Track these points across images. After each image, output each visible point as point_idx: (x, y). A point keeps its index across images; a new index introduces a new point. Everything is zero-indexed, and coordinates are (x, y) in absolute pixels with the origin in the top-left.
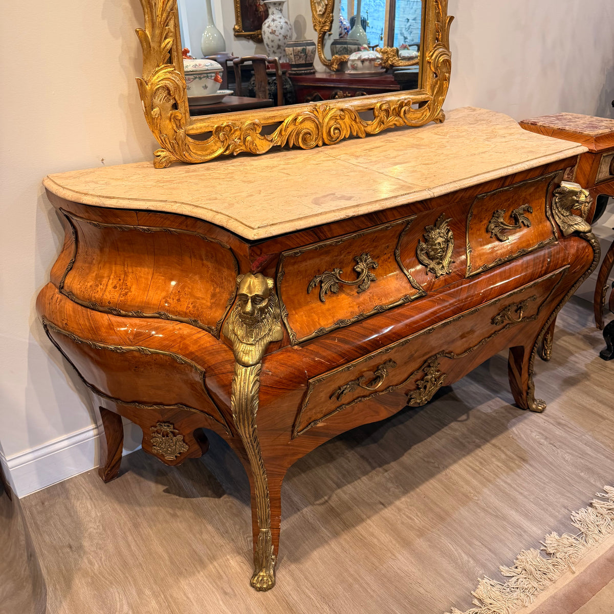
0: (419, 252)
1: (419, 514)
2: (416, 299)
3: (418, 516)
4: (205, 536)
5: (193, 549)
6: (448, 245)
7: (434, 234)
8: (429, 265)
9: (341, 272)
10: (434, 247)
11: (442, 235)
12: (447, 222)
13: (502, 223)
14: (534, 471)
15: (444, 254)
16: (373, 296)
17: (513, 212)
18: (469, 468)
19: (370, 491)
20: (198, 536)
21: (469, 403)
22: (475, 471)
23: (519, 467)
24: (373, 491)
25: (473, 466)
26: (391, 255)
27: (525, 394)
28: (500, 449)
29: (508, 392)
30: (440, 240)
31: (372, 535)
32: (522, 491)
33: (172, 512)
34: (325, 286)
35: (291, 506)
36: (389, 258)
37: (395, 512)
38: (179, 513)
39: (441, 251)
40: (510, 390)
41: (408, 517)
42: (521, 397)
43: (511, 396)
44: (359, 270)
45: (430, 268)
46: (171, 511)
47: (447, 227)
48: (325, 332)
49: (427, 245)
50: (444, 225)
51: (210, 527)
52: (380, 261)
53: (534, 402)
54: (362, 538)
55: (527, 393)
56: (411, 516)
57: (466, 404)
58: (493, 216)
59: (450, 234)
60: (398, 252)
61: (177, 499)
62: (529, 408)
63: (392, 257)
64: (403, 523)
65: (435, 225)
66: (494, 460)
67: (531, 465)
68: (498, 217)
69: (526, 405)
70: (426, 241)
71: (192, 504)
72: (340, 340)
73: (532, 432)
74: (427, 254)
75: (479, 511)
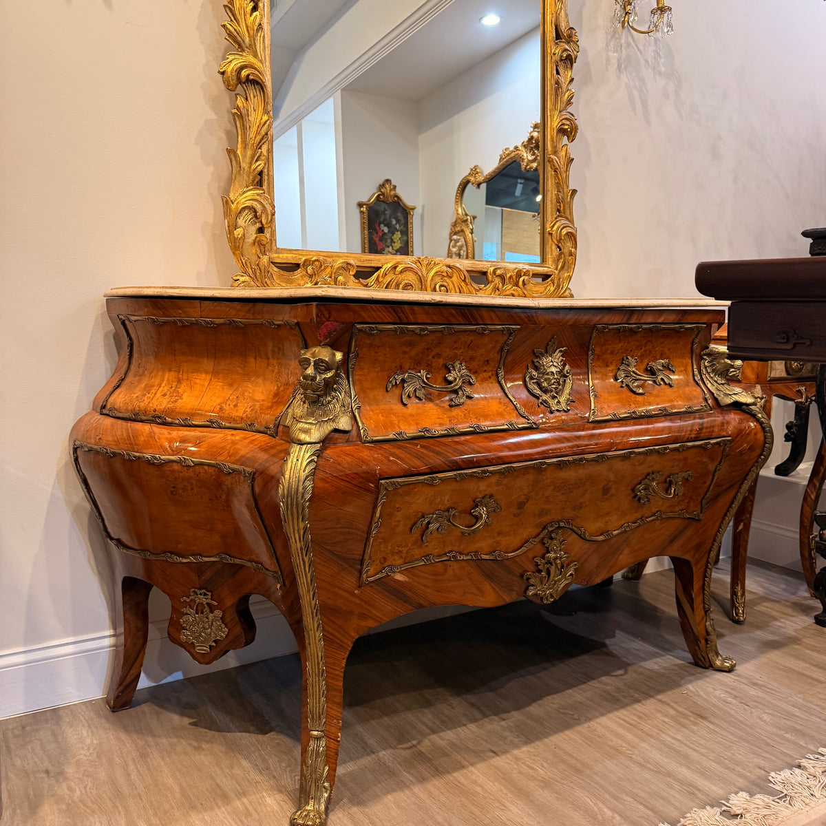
0: (527, 379)
1: (545, 765)
2: (524, 429)
3: (543, 766)
4: (236, 771)
5: (217, 784)
6: (565, 380)
7: (546, 361)
8: (541, 396)
9: (428, 376)
10: (546, 377)
11: (555, 364)
12: (561, 351)
13: (633, 372)
14: (717, 729)
15: (560, 387)
16: (469, 413)
17: (648, 364)
18: (621, 721)
19: (478, 739)
20: (227, 770)
21: (628, 659)
22: (631, 725)
23: (695, 724)
24: (483, 739)
25: (628, 720)
26: (492, 375)
28: (668, 704)
29: (685, 651)
30: (554, 370)
31: (475, 782)
32: (698, 749)
33: (196, 745)
34: (409, 389)
35: (363, 748)
36: (490, 377)
37: (511, 761)
38: (205, 746)
39: (555, 382)
40: (687, 649)
41: (529, 767)
43: (689, 656)
44: (450, 378)
45: (543, 400)
46: (195, 744)
47: (561, 358)
48: (405, 436)
49: (538, 374)
50: (558, 354)
51: (245, 763)
52: (479, 379)
53: (718, 657)
54: (457, 783)
56: (533, 766)
57: (625, 660)
58: (622, 363)
59: (567, 367)
60: (501, 373)
61: (205, 732)
62: (712, 666)
63: (494, 378)
64: (520, 773)
65: (547, 352)
66: (658, 715)
67: (711, 722)
68: (628, 365)
69: (707, 660)
70: (537, 369)
71: (225, 739)
72: (422, 446)
73: (715, 690)
74: (539, 384)
75: (632, 765)
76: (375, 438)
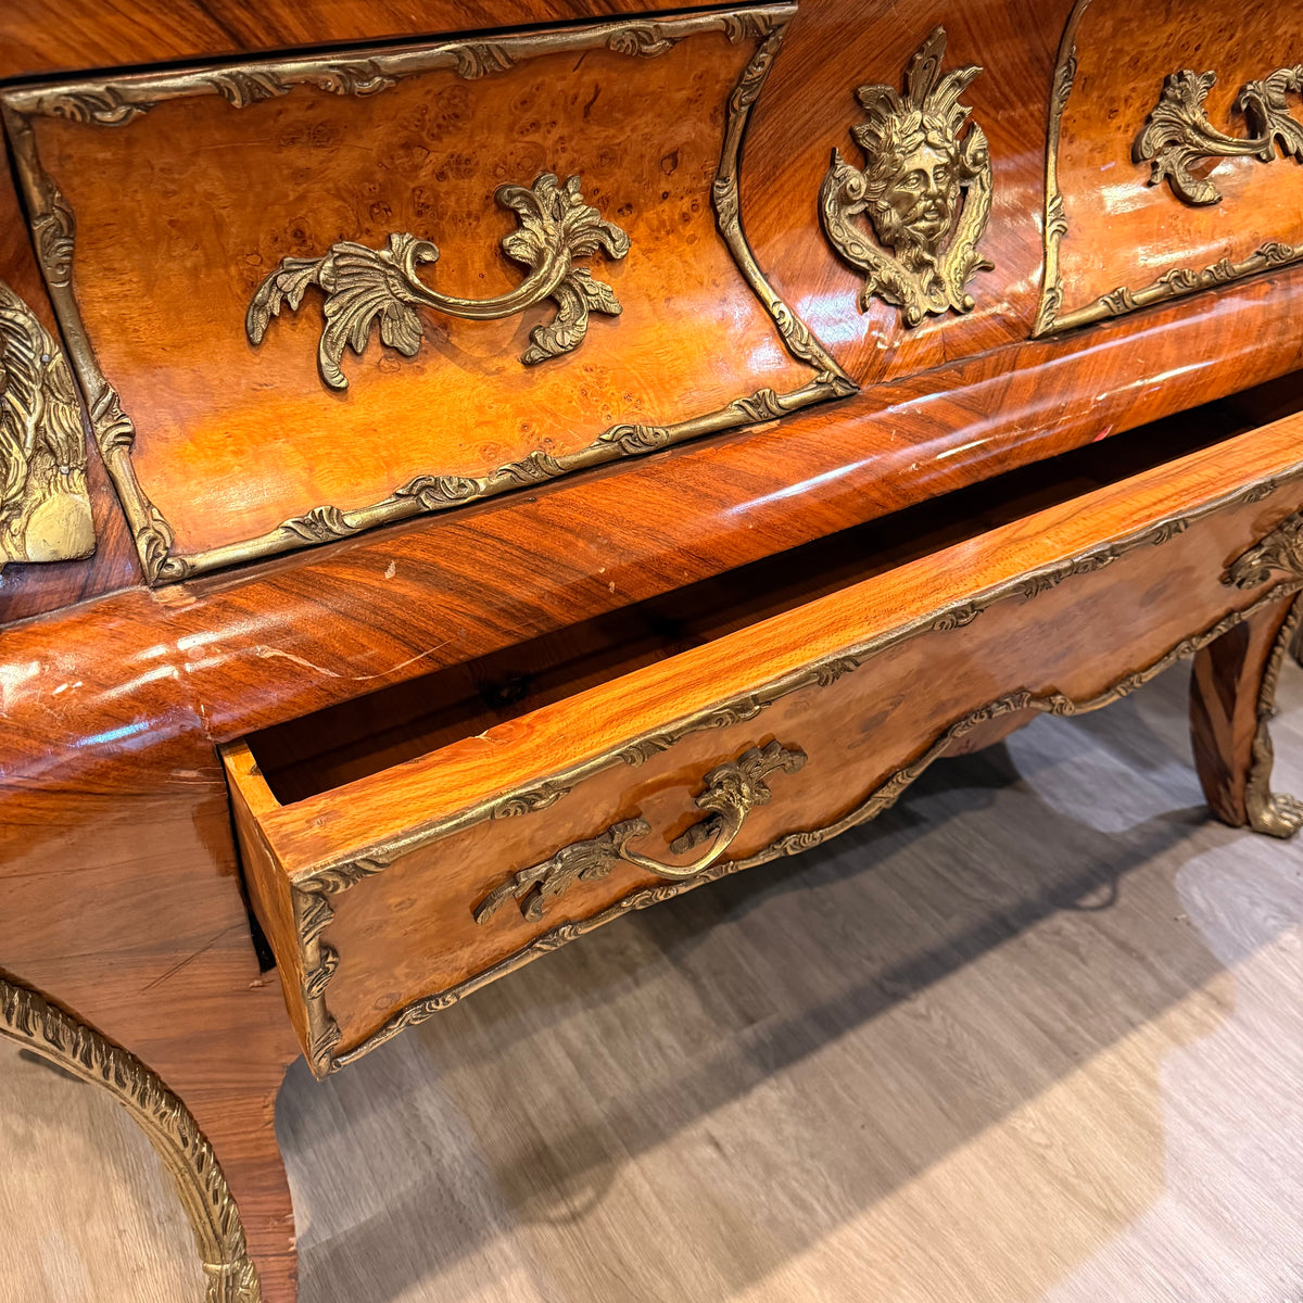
0: (829, 209)
1: (835, 1190)
2: (806, 407)
3: (829, 1196)
4: (99, 1230)
5: (42, 1274)
6: (965, 191)
7: (901, 127)
8: (875, 267)
9: (427, 256)
10: (898, 189)
11: (934, 137)
12: (958, 82)
13: (1196, 128)
14: (1254, 1048)
15: (946, 224)
16: (600, 381)
17: (1242, 90)
18: (1029, 1025)
19: (684, 1094)
20: (74, 1224)
21: (1053, 796)
22: (1051, 1035)
23: (1203, 1028)
24: (694, 1094)
25: (1045, 1018)
26: (695, 207)
27: (1239, 777)
28: (1142, 959)
29: (1186, 766)
30: (927, 159)
31: (658, 1261)
32: (1205, 1121)
33: (21, 1131)
34: (346, 317)
35: (407, 1134)
36: (686, 218)
37: (755, 1176)
38: (42, 1134)
39: (927, 210)
40: (1191, 759)
41: (796, 1199)
42: (1227, 787)
43: (1192, 781)
44: (521, 252)
45: (880, 284)
46: (18, 1126)
47: (958, 108)
48: (337, 528)
49: (871, 179)
50: (946, 94)
51: (122, 1196)
52: (642, 230)
53: (1266, 803)
54: (618, 1269)
55: (1248, 777)
56: (805, 1194)
57: (1047, 800)
58: (1163, 97)
59: (977, 140)
60: (728, 196)
61: (51, 1084)
62: (1248, 823)
63: (701, 217)
64: (772, 1221)
65: (905, 92)
66: (1117, 998)
67: (1241, 1022)
68: (1181, 103)
69: (1241, 813)
70: (865, 159)
71: (91, 1108)
72: (408, 570)
73: (1253, 903)
74: (871, 220)
75: (1046, 1190)
76: (203, 560)
